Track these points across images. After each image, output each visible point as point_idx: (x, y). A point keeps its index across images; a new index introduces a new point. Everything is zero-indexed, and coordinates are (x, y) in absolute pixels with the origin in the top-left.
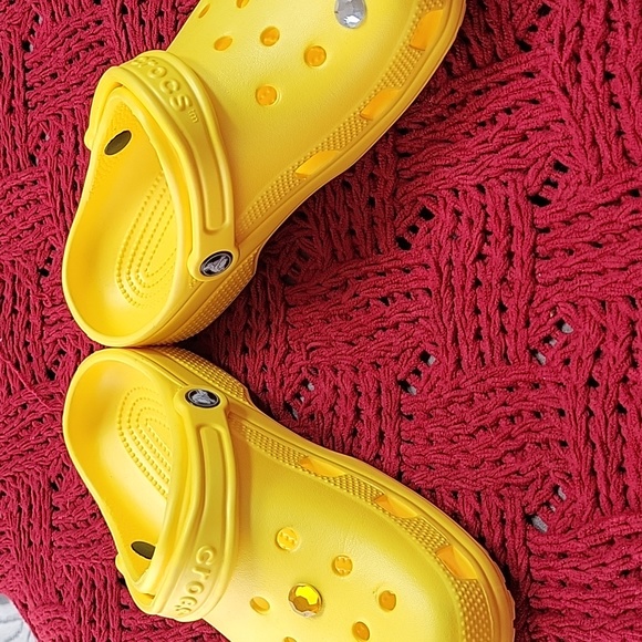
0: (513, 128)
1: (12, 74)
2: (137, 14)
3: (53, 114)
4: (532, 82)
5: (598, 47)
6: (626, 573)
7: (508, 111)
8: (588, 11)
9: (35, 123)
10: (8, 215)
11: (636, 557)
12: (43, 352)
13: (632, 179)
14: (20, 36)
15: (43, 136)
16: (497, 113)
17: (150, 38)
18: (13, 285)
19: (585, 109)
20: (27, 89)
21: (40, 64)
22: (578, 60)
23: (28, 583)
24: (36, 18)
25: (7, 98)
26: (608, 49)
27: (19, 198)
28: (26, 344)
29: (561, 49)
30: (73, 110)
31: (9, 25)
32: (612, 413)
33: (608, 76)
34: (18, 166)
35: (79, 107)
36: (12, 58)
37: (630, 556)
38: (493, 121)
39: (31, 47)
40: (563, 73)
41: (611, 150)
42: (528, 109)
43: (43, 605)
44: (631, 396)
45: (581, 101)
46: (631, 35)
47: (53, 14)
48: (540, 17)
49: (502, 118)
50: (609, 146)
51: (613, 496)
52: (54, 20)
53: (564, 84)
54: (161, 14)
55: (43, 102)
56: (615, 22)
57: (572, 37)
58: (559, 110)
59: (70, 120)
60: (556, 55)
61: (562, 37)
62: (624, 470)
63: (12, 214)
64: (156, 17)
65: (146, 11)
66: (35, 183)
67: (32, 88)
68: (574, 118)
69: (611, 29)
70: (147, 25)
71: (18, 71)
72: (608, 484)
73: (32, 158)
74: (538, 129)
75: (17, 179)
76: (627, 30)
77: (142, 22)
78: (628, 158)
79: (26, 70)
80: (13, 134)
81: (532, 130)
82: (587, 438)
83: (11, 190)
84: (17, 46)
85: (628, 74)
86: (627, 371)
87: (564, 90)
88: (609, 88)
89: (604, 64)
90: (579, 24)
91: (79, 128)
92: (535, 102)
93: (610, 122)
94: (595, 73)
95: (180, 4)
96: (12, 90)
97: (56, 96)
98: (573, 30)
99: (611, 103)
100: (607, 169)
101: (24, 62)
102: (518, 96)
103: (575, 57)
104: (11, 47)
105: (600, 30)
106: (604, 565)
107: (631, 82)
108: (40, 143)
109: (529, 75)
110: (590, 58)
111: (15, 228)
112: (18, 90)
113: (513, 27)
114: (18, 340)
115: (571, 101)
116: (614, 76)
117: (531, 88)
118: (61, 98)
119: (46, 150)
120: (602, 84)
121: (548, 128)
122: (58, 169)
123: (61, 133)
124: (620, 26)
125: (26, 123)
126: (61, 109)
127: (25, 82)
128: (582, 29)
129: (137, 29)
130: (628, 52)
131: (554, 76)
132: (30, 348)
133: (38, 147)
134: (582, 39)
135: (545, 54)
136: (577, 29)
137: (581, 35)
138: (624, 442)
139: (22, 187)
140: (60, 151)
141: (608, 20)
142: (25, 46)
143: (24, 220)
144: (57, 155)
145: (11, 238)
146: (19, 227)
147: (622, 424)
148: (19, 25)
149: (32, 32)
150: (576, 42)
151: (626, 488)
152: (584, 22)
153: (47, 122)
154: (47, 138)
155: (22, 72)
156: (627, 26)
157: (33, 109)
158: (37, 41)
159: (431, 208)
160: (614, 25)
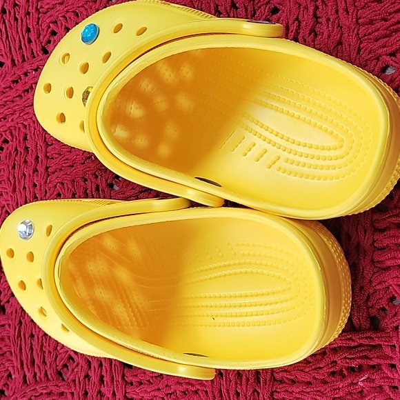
2: (12, 14)
5: (310, 34)
6: (333, 373)
8: (303, 11)
11: (339, 362)
17: (22, 30)
26: (316, 36)
29: (287, 35)
37: (336, 362)
46: (330, 26)
48: (272, 15)
54: (28, 13)
57: (293, 28)
61: (287, 28)
64: (26, 15)
65: (19, 12)
69: (318, 23)
70: (19, 21)
76: (327, 22)
77: (16, 19)
85: (329, 50)
89: (314, 45)
90: (297, 19)
95: (41, 7)
98: (294, 23)
105: (311, 22)
106: (320, 368)
110: (305, 40)
124: (323, 20)
128: (299, 22)
129: (12, 23)
130: (329, 37)
134: (299, 28)
136: (296, 22)
137: (299, 26)
141: (315, 16)
150: (296, 30)
152: (300, 18)
156: (328, 20)
160: (320, 20)
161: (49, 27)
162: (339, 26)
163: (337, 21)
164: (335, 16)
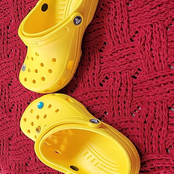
0: (129, 60)
1: (4, 34)
3: (14, 45)
4: (133, 49)
5: (149, 43)
6: (152, 168)
7: (128, 55)
8: (147, 34)
9: (9, 47)
10: (1, 69)
11: (154, 165)
12: (9, 105)
13: (156, 74)
14: (7, 25)
15: (11, 50)
16: (125, 55)
18: (2, 87)
19: (146, 57)
20: (8, 38)
21: (12, 32)
22: (145, 45)
23: (2, 164)
24: (11, 21)
25: (3, 40)
26: (152, 43)
27: (4, 65)
28: (4, 102)
29: (141, 42)
30: (19, 45)
31: (4, 22)
32: (150, 130)
33: (151, 50)
34: (5, 57)
35: (21, 44)
36: (4, 30)
37: (153, 164)
38: (124, 57)
39: (9, 28)
40: (141, 48)
41: (151, 67)
42: (132, 55)
43: (6, 169)
44: (155, 126)
45: (145, 55)
46: (157, 41)
47: (16, 20)
49: (126, 57)
50: (151, 66)
51: (149, 150)
52: (16, 22)
53: (141, 50)
55: (12, 42)
56: (154, 37)
57: (143, 40)
58: (140, 56)
59: (19, 47)
60: (139, 43)
61: (141, 39)
62: (152, 144)
63: (2, 69)
66: (9, 62)
67: (9, 38)
68: (143, 59)
69: (153, 39)
71: (6, 34)
72: (148, 147)
73: (8, 56)
74: (135, 60)
75: (4, 61)
78: (155, 69)
79: (8, 34)
80: (4, 49)
81: (133, 60)
82: (144, 135)
83: (2, 63)
84: (6, 27)
85: (156, 50)
86: (154, 120)
87: (141, 52)
88: (152, 52)
89: (151, 47)
90: (145, 36)
91: (21, 49)
92: (134, 54)
93: (151, 60)
94: (148, 49)
96: (4, 38)
97: (15, 41)
98: (144, 38)
99: (152, 56)
100: (151, 71)
101: (7, 31)
102: (130, 52)
103: (144, 44)
104: (4, 27)
105: (150, 39)
106: (147, 166)
107: (157, 52)
108: (11, 52)
109: (133, 47)
110: (147, 45)
111: (3, 73)
112: (6, 38)
113: (130, 36)
114: (2, 102)
115: (143, 54)
116: (153, 50)
117: (133, 50)
118: (17, 41)
119: (12, 54)
120: (150, 51)
121: (137, 60)
122: (15, 59)
123: (16, 50)
124: (155, 38)
125: (7, 47)
126: (16, 44)
127: (7, 36)
128: (146, 38)
130: (156, 45)
131: (139, 48)
132: (5, 104)
133: (10, 53)
134: (146, 40)
135: (137, 43)
136: (145, 38)
137: (145, 39)
138: (152, 137)
139: (5, 63)
140: (16, 54)
141: (152, 36)
142: (8, 27)
143: (5, 71)
144: (15, 55)
145: (2, 75)
146: (4, 73)
147: (152, 133)
148: (7, 22)
149: (10, 24)
150: (144, 41)
151: (152, 148)
152: (146, 36)
153: (13, 47)
154: (12, 51)
155: (7, 34)
157: (9, 43)
158: (11, 27)
159: (108, 77)
160: (153, 38)
162: (160, 41)
163: (160, 39)
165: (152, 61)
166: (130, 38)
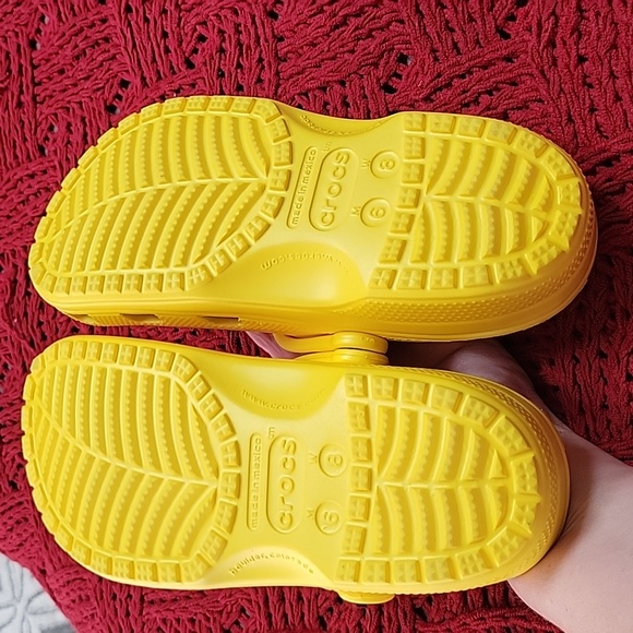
0: (495, 109)
1: (20, 72)
2: (141, 13)
3: (61, 108)
4: (510, 66)
5: (572, 34)
7: (490, 93)
9: (43, 116)
10: (19, 203)
12: (57, 330)
13: (605, 151)
14: (28, 36)
15: (51, 128)
16: (480, 94)
17: (155, 35)
19: (562, 90)
20: (35, 85)
21: (48, 61)
22: (554, 46)
23: (47, 548)
24: (42, 18)
25: (16, 93)
26: (580, 36)
27: (30, 186)
28: (40, 324)
29: (539, 35)
30: (80, 103)
31: (17, 25)
32: (595, 359)
33: (581, 59)
34: (28, 157)
35: (87, 100)
36: (20, 57)
38: (476, 101)
39: (38, 46)
40: (541, 58)
41: (585, 126)
42: (507, 89)
43: (63, 567)
44: (610, 343)
45: (558, 83)
46: (600, 23)
47: (59, 13)
48: (517, 8)
49: (484, 99)
50: (584, 122)
51: (599, 430)
52: (60, 19)
53: (542, 67)
54: (165, 11)
55: (51, 97)
56: (586, 11)
57: (548, 25)
58: (537, 90)
59: (78, 112)
60: (534, 40)
61: (540, 26)
62: (607, 407)
63: (23, 202)
64: (161, 15)
65: (151, 10)
66: (45, 172)
67: (40, 84)
68: (552, 99)
69: (583, 18)
70: (152, 22)
71: (26, 69)
72: (594, 420)
73: (42, 149)
74: (519, 108)
75: (27, 169)
76: (597, 18)
77: (146, 20)
78: (600, 132)
79: (34, 67)
80: (22, 127)
81: (513, 109)
82: (575, 382)
83: (21, 179)
84: (24, 44)
85: (599, 57)
86: (606, 321)
87: (542, 72)
88: (583, 70)
89: (578, 49)
90: (553, 13)
91: (87, 120)
92: (514, 84)
93: (584, 100)
94: (569, 57)
95: (184, 3)
96: (21, 86)
97: (64, 90)
98: (549, 19)
99: (585, 83)
100: (583, 142)
101: (32, 59)
102: (499, 79)
103: (551, 43)
104: (19, 46)
105: (573, 19)
107: (602, 64)
108: (49, 135)
109: (508, 59)
110: (565, 43)
111: (26, 215)
112: (27, 85)
113: (494, 18)
114: (32, 321)
115: (549, 83)
116: (587, 60)
117: (510, 71)
118: (70, 92)
119: (55, 141)
120: (576, 67)
121: (527, 107)
122: (67, 159)
123: (69, 125)
124: (591, 15)
125: (35, 116)
126: (69, 102)
127: (33, 78)
128: (557, 19)
129: (142, 26)
130: (599, 38)
131: (533, 60)
132: (44, 327)
133: (47, 138)
134: (557, 26)
135: (524, 41)
136: (552, 18)
137: (556, 24)
138: (606, 383)
139: (32, 176)
140: (69, 142)
141: (579, 8)
142: (32, 44)
143: (35, 208)
144: (66, 146)
145: (23, 225)
146: (31, 214)
147: (604, 367)
148: (26, 25)
149: (39, 31)
150: (552, 29)
151: (609, 422)
152: (558, 11)
153: (56, 115)
154: (56, 129)
155: (30, 69)
156: (598, 14)
157: (42, 103)
158: (44, 40)
160: (586, 14)
161: (195, 30)
162: (613, 22)
163: (610, 16)
164: (606, 9)
165: (588, 102)
166: (497, 27)
